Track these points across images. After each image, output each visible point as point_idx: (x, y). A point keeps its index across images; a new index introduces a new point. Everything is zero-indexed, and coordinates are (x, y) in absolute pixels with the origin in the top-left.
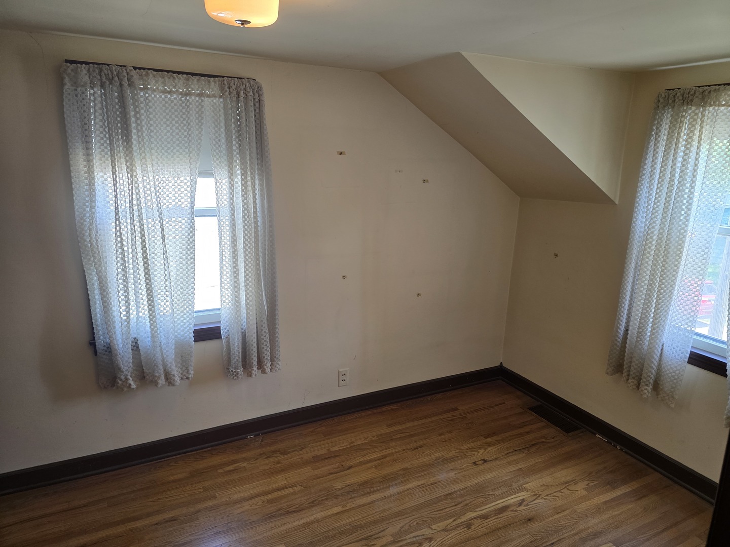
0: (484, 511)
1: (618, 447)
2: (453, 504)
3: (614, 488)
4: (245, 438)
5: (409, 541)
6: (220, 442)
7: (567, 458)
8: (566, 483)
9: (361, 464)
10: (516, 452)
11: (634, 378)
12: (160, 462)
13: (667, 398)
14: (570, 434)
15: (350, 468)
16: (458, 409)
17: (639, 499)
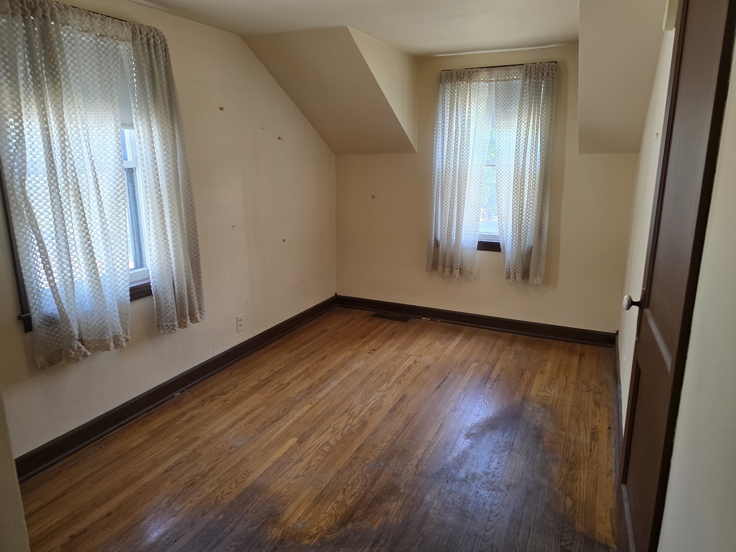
0: (400, 373)
1: (439, 321)
2: (379, 376)
3: (454, 339)
4: (173, 397)
5: (373, 402)
6: (152, 406)
7: (418, 333)
8: (429, 345)
9: (294, 379)
10: (387, 340)
11: (448, 267)
12: (103, 440)
13: (468, 274)
14: (408, 322)
15: (289, 384)
16: (328, 330)
17: (469, 340)
